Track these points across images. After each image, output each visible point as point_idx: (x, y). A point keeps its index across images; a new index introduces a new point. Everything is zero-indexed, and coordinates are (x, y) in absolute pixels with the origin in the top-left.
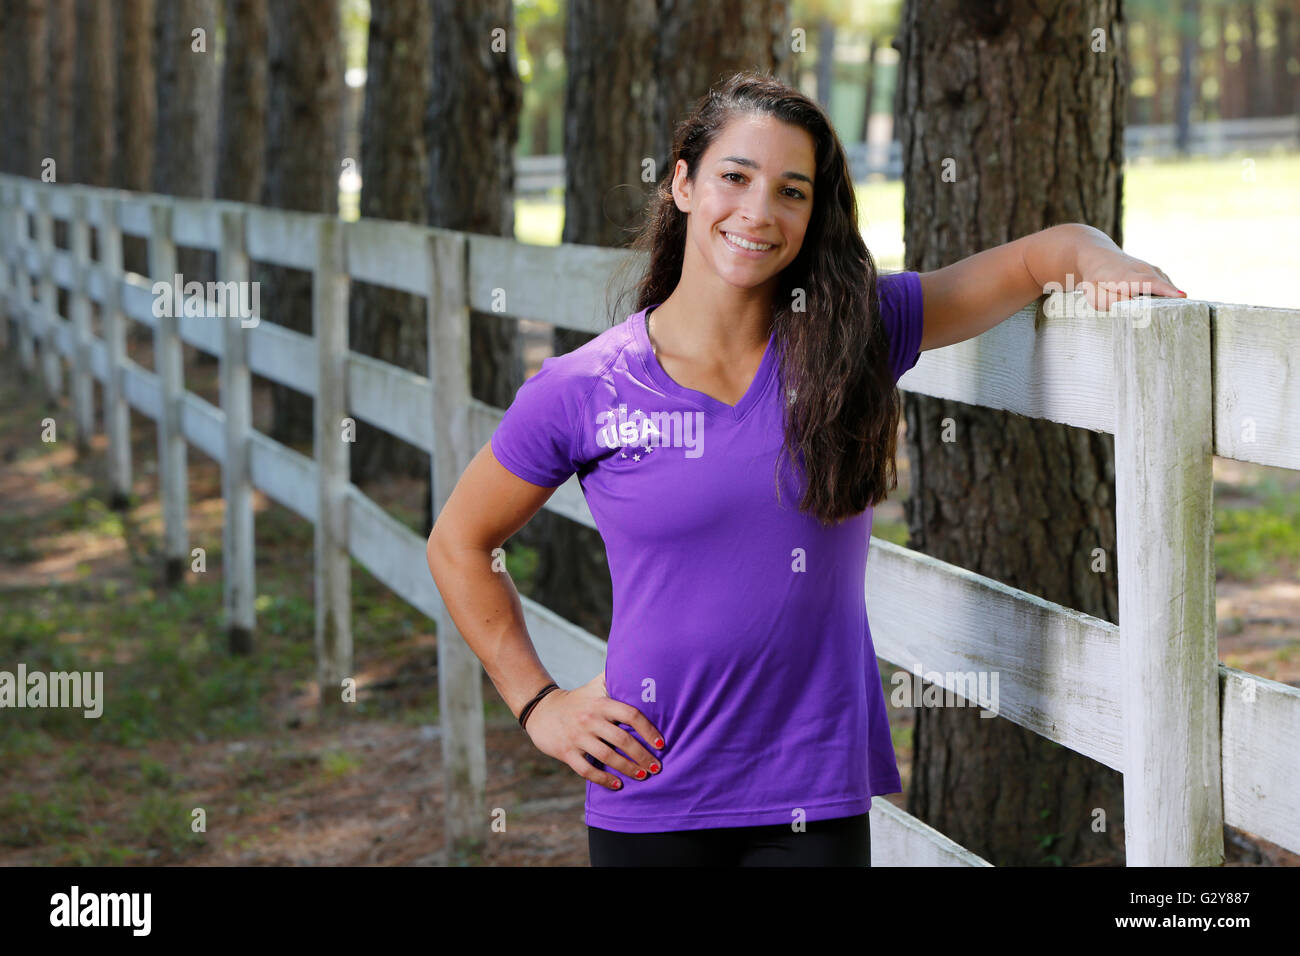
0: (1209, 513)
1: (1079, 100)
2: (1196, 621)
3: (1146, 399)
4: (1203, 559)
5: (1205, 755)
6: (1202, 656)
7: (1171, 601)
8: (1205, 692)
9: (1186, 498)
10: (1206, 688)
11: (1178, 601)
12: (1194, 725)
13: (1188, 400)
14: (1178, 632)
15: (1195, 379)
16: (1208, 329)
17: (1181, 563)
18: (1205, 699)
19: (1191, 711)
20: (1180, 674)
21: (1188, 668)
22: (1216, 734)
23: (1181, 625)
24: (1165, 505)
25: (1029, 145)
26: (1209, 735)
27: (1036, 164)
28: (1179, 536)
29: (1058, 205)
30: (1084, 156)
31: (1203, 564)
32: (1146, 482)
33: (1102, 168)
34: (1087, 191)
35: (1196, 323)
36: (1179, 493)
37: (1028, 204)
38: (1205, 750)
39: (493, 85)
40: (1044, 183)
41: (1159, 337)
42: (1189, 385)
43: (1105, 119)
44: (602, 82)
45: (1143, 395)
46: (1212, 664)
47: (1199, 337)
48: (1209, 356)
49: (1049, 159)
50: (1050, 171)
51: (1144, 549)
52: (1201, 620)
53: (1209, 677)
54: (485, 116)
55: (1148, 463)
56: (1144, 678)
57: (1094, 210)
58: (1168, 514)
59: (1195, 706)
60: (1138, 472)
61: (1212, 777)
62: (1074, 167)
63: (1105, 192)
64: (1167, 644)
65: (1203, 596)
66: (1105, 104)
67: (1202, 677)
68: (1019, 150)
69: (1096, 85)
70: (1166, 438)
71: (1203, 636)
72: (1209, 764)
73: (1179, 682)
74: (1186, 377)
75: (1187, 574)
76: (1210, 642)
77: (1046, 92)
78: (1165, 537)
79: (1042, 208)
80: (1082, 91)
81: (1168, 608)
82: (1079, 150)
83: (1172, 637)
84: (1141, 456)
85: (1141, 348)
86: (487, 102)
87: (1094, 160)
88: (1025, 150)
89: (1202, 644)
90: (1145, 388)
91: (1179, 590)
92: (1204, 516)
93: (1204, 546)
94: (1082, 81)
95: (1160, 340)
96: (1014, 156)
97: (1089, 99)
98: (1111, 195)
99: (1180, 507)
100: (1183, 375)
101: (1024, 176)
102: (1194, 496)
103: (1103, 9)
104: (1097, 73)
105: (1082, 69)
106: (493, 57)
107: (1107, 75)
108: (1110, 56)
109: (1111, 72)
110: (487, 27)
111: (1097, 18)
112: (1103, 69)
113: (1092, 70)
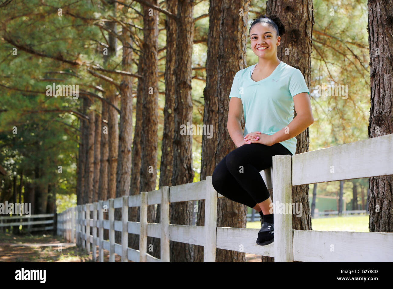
2: (288, 219)
3: (278, 174)
5: (289, 247)
10: (290, 233)
12: (287, 240)
13: (286, 174)
15: (288, 170)
18: (290, 235)
21: (286, 229)
22: (292, 242)
23: (285, 220)
24: (282, 195)
26: (290, 242)
28: (284, 202)
32: (278, 191)
35: (288, 159)
38: (289, 245)
39: (187, 172)
44: (209, 167)
46: (291, 228)
47: (289, 162)
48: (291, 166)
54: (185, 179)
58: (282, 197)
59: (287, 236)
60: (276, 189)
61: (291, 251)
64: (282, 223)
70: (282, 182)
71: (289, 222)
72: (290, 248)
73: (284, 231)
76: (290, 224)
81: (282, 216)
84: (277, 186)
85: (277, 164)
86: (186, 176)
90: (278, 172)
92: (290, 198)
95: (281, 162)
99: (285, 196)
100: (285, 169)
102: (288, 194)
103: (304, 134)
104: (303, 147)
105: (299, 146)
106: (187, 166)
107: (305, 148)
108: (306, 143)
109: (306, 147)
110: (186, 159)
111: (303, 135)
112: (304, 146)
113: (302, 146)
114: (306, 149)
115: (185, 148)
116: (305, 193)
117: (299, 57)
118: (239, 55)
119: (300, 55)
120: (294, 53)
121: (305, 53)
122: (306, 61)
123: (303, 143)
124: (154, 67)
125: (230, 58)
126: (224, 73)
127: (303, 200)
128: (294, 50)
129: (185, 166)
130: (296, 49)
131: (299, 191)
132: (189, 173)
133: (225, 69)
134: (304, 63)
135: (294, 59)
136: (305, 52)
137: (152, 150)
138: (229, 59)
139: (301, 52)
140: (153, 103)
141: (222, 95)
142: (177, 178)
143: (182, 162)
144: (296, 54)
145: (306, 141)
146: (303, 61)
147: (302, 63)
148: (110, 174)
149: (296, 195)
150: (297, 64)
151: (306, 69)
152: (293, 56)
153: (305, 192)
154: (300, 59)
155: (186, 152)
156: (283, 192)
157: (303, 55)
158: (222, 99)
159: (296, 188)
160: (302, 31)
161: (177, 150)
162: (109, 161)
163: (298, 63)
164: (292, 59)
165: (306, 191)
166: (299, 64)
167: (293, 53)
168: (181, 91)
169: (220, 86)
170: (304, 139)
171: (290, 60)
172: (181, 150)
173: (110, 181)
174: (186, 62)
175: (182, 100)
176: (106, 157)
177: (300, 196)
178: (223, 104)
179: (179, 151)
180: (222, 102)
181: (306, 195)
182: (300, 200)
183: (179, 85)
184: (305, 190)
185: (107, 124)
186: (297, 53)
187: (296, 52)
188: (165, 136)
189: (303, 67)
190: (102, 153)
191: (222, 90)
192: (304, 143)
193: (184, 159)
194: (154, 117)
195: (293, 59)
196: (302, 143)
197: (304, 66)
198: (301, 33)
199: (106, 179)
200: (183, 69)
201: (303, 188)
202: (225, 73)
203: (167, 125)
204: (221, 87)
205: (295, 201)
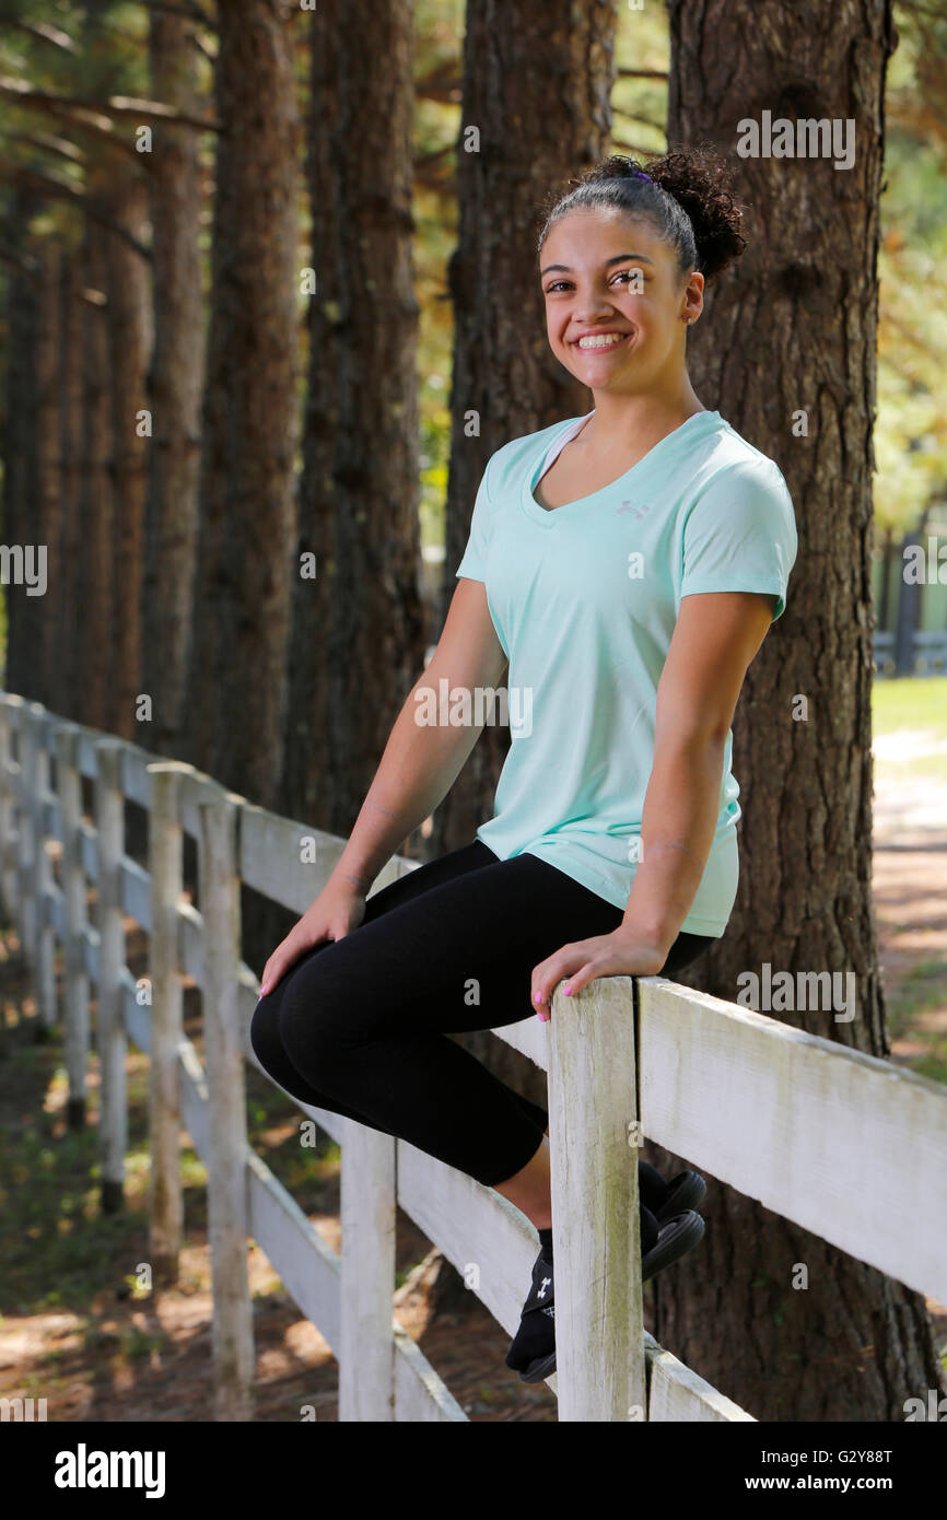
0: (633, 1192)
1: (819, 682)
2: (619, 1304)
3: (567, 1074)
4: (627, 1240)
6: (626, 1341)
7: (594, 1284)
8: (630, 1379)
9: (609, 1177)
10: (631, 1374)
11: (601, 1284)
13: (610, 1076)
14: (600, 1315)
15: (615, 1055)
16: (631, 1004)
17: (603, 1245)
18: (630, 1385)
19: (615, 1398)
20: (603, 1359)
21: (612, 1353)
23: (604, 1307)
24: (586, 1183)
25: (765, 730)
27: (774, 748)
28: (601, 1218)
29: (797, 791)
30: (824, 740)
31: (626, 1245)
32: (568, 1160)
33: (845, 753)
34: (827, 776)
35: (617, 997)
36: (600, 1173)
37: (765, 790)
39: (398, 613)
40: (782, 767)
41: (579, 1012)
42: (611, 1062)
43: (849, 702)
45: (564, 1071)
46: (637, 1350)
47: (621, 1012)
48: (632, 1031)
49: (787, 743)
50: (788, 756)
51: (566, 1230)
52: (625, 1302)
53: (634, 1362)
54: (389, 644)
55: (569, 1141)
56: (567, 1364)
57: (835, 796)
58: (591, 1194)
60: (560, 1150)
62: (814, 751)
63: (848, 777)
64: (590, 1330)
65: (627, 1278)
66: (847, 687)
67: (625, 1363)
68: (755, 733)
69: (838, 667)
70: (586, 1116)
71: (627, 1320)
73: (603, 1367)
74: (607, 1053)
75: (610, 1255)
76: (635, 1327)
77: (783, 675)
78: (586, 1218)
79: (779, 794)
80: (822, 673)
81: (591, 1290)
82: (819, 734)
83: (595, 1322)
84: (563, 1134)
85: (561, 1023)
86: (392, 631)
87: (837, 744)
88: (761, 734)
89: (626, 1329)
90: (566, 1063)
91: (601, 1273)
92: (628, 1196)
93: (628, 1226)
94: (822, 664)
95: (580, 1014)
96: (750, 742)
97: (830, 682)
98: (856, 780)
99: (601, 1186)
100: (604, 1051)
101: (760, 760)
102: (617, 1176)
103: (847, 588)
104: (839, 656)
105: (823, 650)
106: (398, 584)
107: (851, 656)
108: (854, 636)
109: (855, 653)
110: (393, 554)
111: (838, 598)
112: (845, 651)
113: (833, 651)
114: (855, 663)
115: (387, 501)
116: (852, 875)
117: (818, 221)
118: (580, 144)
119: (824, 211)
120: (795, 201)
121: (848, 199)
122: (855, 239)
123: (839, 635)
124: (265, 97)
125: (533, 159)
126: (507, 229)
127: (840, 910)
128: (793, 184)
129: (390, 585)
130: (805, 179)
131: (821, 866)
132: (408, 617)
133: (511, 214)
134: (843, 247)
135: (796, 231)
136: (850, 193)
137: (267, 474)
138: (529, 166)
139: (828, 196)
140: (268, 261)
141: (503, 336)
142: (352, 642)
143: (374, 567)
144: (803, 205)
145: (852, 625)
146: (840, 236)
147: (834, 247)
148: (121, 529)
149: (809, 888)
150: (808, 256)
151: (852, 278)
152: (790, 216)
153: (851, 869)
154: (823, 227)
155: (395, 524)
156: (591, 1169)
157: (837, 211)
158: (502, 356)
159: (805, 855)
160: (834, 92)
161: (353, 512)
162: (117, 473)
163: (813, 248)
164: (784, 231)
165: (855, 865)
166: (820, 251)
167: (789, 198)
168: (365, 243)
169: (491, 291)
170: (845, 613)
171: (775, 234)
172: (368, 510)
173: (121, 560)
174: (383, 106)
175: (372, 285)
176: (103, 452)
177: (827, 892)
178: (507, 377)
179: (361, 517)
180: (502, 370)
181: (857, 885)
182: (829, 911)
183: (353, 216)
184: (850, 859)
185: (103, 309)
186: (810, 199)
187: (803, 193)
188: (316, 424)
189: (838, 267)
190: (90, 434)
191: (501, 311)
192: (844, 637)
193: (385, 553)
194: (271, 326)
195: (791, 229)
196: (833, 634)
197: (844, 265)
198: (828, 99)
199: (104, 550)
200: (374, 139)
201: (839, 850)
202: (515, 230)
203: (323, 375)
204: (497, 299)
205: (802, 915)
